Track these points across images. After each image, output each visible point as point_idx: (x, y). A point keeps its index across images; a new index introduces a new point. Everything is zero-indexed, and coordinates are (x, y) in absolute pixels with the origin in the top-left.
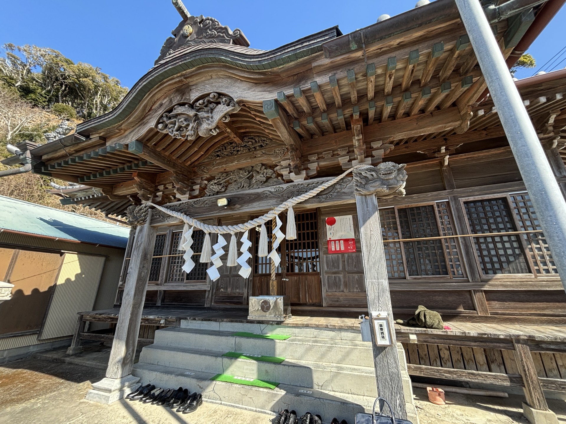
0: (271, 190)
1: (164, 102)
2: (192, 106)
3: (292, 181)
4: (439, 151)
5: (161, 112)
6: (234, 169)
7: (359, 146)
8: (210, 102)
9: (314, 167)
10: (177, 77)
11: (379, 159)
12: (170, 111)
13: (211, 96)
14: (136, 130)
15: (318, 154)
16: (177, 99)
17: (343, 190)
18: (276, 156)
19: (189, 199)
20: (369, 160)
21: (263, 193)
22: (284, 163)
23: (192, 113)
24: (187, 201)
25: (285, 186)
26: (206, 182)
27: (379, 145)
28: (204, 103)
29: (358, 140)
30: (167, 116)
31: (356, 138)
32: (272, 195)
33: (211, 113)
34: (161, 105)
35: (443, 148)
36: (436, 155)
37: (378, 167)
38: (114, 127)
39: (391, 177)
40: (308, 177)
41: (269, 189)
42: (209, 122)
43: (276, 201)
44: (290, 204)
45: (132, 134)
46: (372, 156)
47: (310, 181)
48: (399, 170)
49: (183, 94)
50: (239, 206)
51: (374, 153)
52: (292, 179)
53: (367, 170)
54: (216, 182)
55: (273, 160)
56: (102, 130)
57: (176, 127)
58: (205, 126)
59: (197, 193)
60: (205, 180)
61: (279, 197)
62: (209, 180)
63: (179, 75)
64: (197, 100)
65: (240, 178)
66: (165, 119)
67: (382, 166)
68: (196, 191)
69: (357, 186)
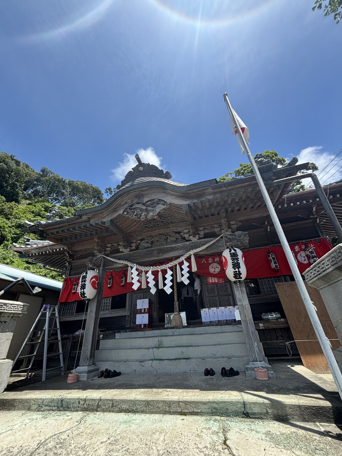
0: (180, 245)
1: (128, 201)
2: (144, 204)
3: (191, 241)
4: (265, 223)
5: (126, 206)
6: (157, 234)
7: (225, 223)
8: (154, 203)
9: (202, 233)
10: (138, 191)
11: (234, 229)
12: (131, 206)
13: (155, 200)
14: (111, 215)
15: (204, 226)
16: (135, 201)
17: (219, 245)
18: (181, 227)
19: (129, 251)
20: (230, 230)
21: (175, 247)
22: (186, 231)
23: (144, 208)
24: (128, 253)
25: (187, 243)
26: (139, 242)
27: (234, 223)
28: (151, 203)
29: (225, 221)
30: (129, 208)
31: (224, 220)
32: (181, 248)
33: (155, 208)
34: (126, 203)
35: (266, 222)
36: (263, 226)
37: (235, 233)
38: (99, 213)
39: (241, 238)
40: (199, 239)
41: (179, 244)
42: (154, 212)
43: (183, 251)
44: (192, 252)
45: (108, 217)
46: (231, 228)
47: (201, 240)
48: (245, 235)
49: (139, 199)
50: (162, 254)
51: (232, 226)
52: (191, 239)
53: (230, 234)
54: (145, 241)
55: (179, 229)
56: (90, 214)
57: (135, 214)
58: (151, 214)
59: (134, 248)
60: (139, 240)
61: (185, 249)
62: (142, 240)
63: (139, 190)
64: (147, 202)
65: (161, 239)
66: (128, 210)
67: (237, 233)
68: (133, 247)
69: (226, 242)
